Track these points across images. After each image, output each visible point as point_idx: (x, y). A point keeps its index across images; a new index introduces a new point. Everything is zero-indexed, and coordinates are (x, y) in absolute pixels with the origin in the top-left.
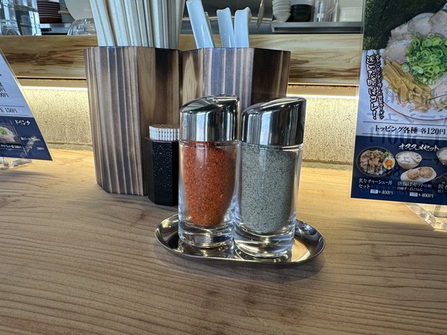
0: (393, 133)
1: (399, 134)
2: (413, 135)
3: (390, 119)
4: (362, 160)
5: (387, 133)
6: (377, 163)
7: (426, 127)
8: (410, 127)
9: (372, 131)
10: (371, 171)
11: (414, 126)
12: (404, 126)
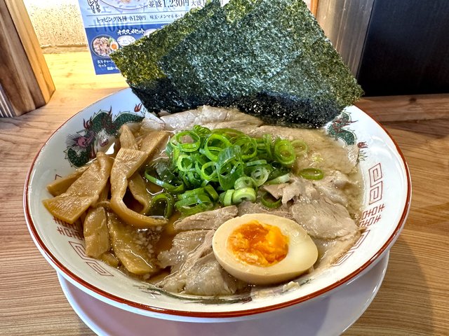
0: (111, 23)
1: (115, 22)
2: (125, 23)
3: (105, 12)
4: (95, 46)
5: (106, 23)
6: (106, 47)
7: (132, 15)
8: (121, 16)
9: (95, 23)
10: (104, 54)
11: (124, 16)
12: (117, 16)
